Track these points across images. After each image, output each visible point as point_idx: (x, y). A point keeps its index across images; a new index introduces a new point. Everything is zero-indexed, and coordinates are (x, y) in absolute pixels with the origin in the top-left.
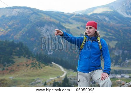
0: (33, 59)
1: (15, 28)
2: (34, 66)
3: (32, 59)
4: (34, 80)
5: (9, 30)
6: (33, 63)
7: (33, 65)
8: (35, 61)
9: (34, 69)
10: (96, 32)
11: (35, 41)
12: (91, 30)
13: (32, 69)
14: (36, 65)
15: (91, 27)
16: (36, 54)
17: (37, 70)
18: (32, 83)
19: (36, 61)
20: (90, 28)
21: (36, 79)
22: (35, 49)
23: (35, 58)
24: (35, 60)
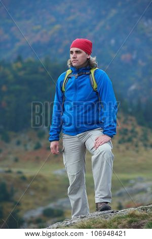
0: (126, 119)
1: (74, 22)
2: (130, 140)
3: (123, 119)
4: (126, 181)
5: (57, 27)
6: (126, 130)
7: (126, 138)
8: (132, 125)
9: (127, 148)
10: (88, 59)
11: (135, 62)
12: (79, 56)
13: (122, 147)
14: (135, 137)
15: (78, 49)
16: (135, 102)
17: (137, 151)
18: (122, 190)
19: (135, 123)
20: (77, 52)
21: (135, 179)
22: (133, 87)
23: (131, 114)
24: (131, 120)
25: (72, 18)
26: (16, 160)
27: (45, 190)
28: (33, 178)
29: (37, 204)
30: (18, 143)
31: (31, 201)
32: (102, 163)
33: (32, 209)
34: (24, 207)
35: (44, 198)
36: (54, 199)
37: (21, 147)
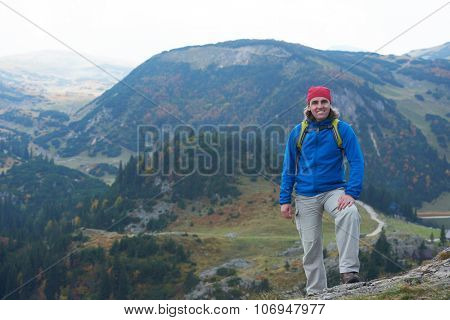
4: (293, 242)
18: (289, 250)
25: (239, 96)
26: (192, 225)
27: (218, 251)
28: (208, 241)
29: (211, 264)
30: (193, 209)
31: (206, 262)
32: (349, 226)
33: (207, 268)
34: (199, 267)
35: (218, 258)
36: (227, 259)
37: (196, 213)
